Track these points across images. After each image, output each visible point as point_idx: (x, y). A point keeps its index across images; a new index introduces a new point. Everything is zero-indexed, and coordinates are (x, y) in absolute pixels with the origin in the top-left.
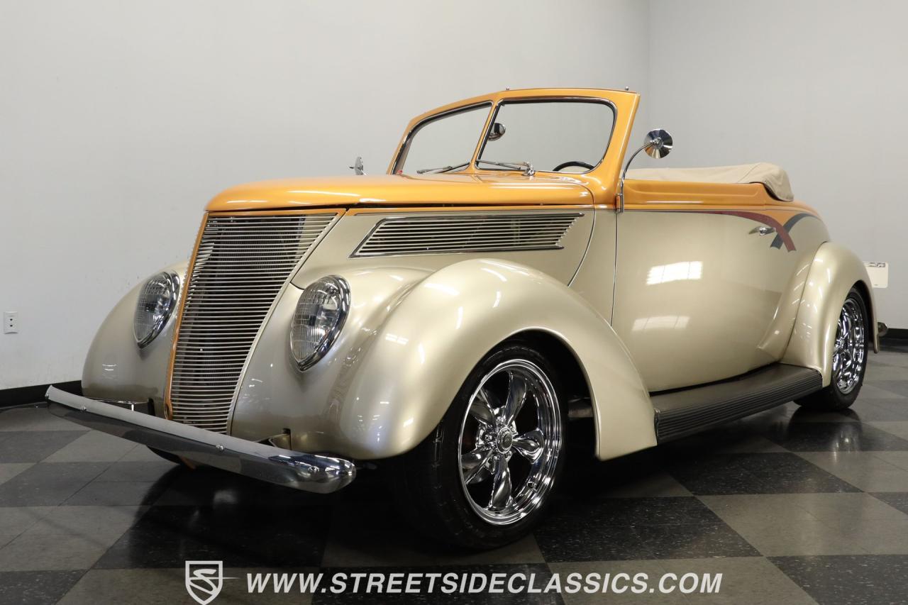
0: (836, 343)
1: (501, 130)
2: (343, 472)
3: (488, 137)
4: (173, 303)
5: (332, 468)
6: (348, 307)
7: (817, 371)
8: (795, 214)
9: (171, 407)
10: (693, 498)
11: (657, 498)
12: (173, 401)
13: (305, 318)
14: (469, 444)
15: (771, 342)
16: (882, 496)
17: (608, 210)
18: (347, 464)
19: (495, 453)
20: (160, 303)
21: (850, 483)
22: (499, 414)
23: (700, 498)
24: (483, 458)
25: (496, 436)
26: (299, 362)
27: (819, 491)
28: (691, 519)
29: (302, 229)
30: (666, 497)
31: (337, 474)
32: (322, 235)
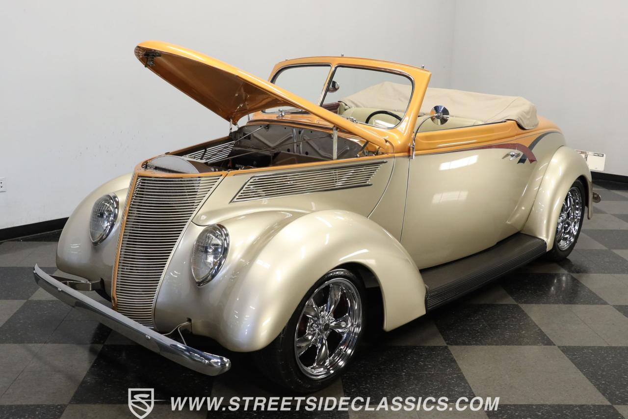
0: (561, 216)
1: (336, 87)
2: (223, 364)
3: (328, 90)
4: (116, 216)
5: (216, 360)
6: (228, 245)
7: (543, 241)
8: (539, 135)
9: (116, 299)
10: (446, 347)
11: (424, 347)
12: (117, 294)
13: (201, 247)
14: (303, 328)
15: (516, 219)
16: (566, 350)
17: (404, 157)
18: (225, 360)
19: (319, 334)
20: (106, 214)
21: (548, 336)
22: (322, 311)
23: (450, 347)
24: (312, 338)
25: (320, 324)
26: (197, 281)
27: (527, 344)
28: (441, 367)
29: (199, 186)
30: (429, 347)
31: (219, 364)
32: (212, 190)
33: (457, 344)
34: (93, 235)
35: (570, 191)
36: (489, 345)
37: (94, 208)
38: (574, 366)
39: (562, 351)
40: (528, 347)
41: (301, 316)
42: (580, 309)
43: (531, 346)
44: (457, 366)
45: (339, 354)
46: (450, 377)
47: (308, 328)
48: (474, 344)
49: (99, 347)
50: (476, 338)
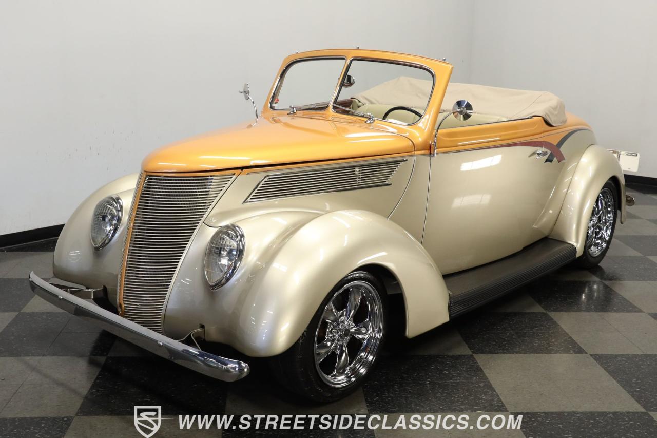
0: (591, 220)
1: (352, 81)
2: (241, 369)
3: (342, 85)
4: (119, 219)
5: (233, 365)
6: (244, 246)
7: (573, 246)
8: (567, 133)
9: (123, 306)
10: (472, 356)
11: (448, 356)
12: (124, 301)
13: (215, 249)
14: (322, 334)
15: (544, 223)
16: (598, 358)
17: (425, 154)
18: (243, 364)
19: (338, 341)
20: (109, 217)
21: (579, 344)
22: (342, 315)
23: (476, 356)
24: (331, 345)
25: (340, 330)
26: (211, 284)
27: (557, 352)
28: (467, 376)
29: (211, 185)
30: (453, 355)
31: (237, 369)
32: (224, 189)
33: (483, 353)
34: (94, 239)
35: (601, 193)
36: (517, 353)
37: (96, 211)
38: (607, 374)
39: (594, 359)
40: (558, 355)
41: (321, 321)
42: (613, 317)
43: (561, 355)
44: (484, 375)
45: (359, 361)
46: (477, 385)
47: (327, 333)
48: (501, 353)
49: (102, 359)
50: (503, 347)
